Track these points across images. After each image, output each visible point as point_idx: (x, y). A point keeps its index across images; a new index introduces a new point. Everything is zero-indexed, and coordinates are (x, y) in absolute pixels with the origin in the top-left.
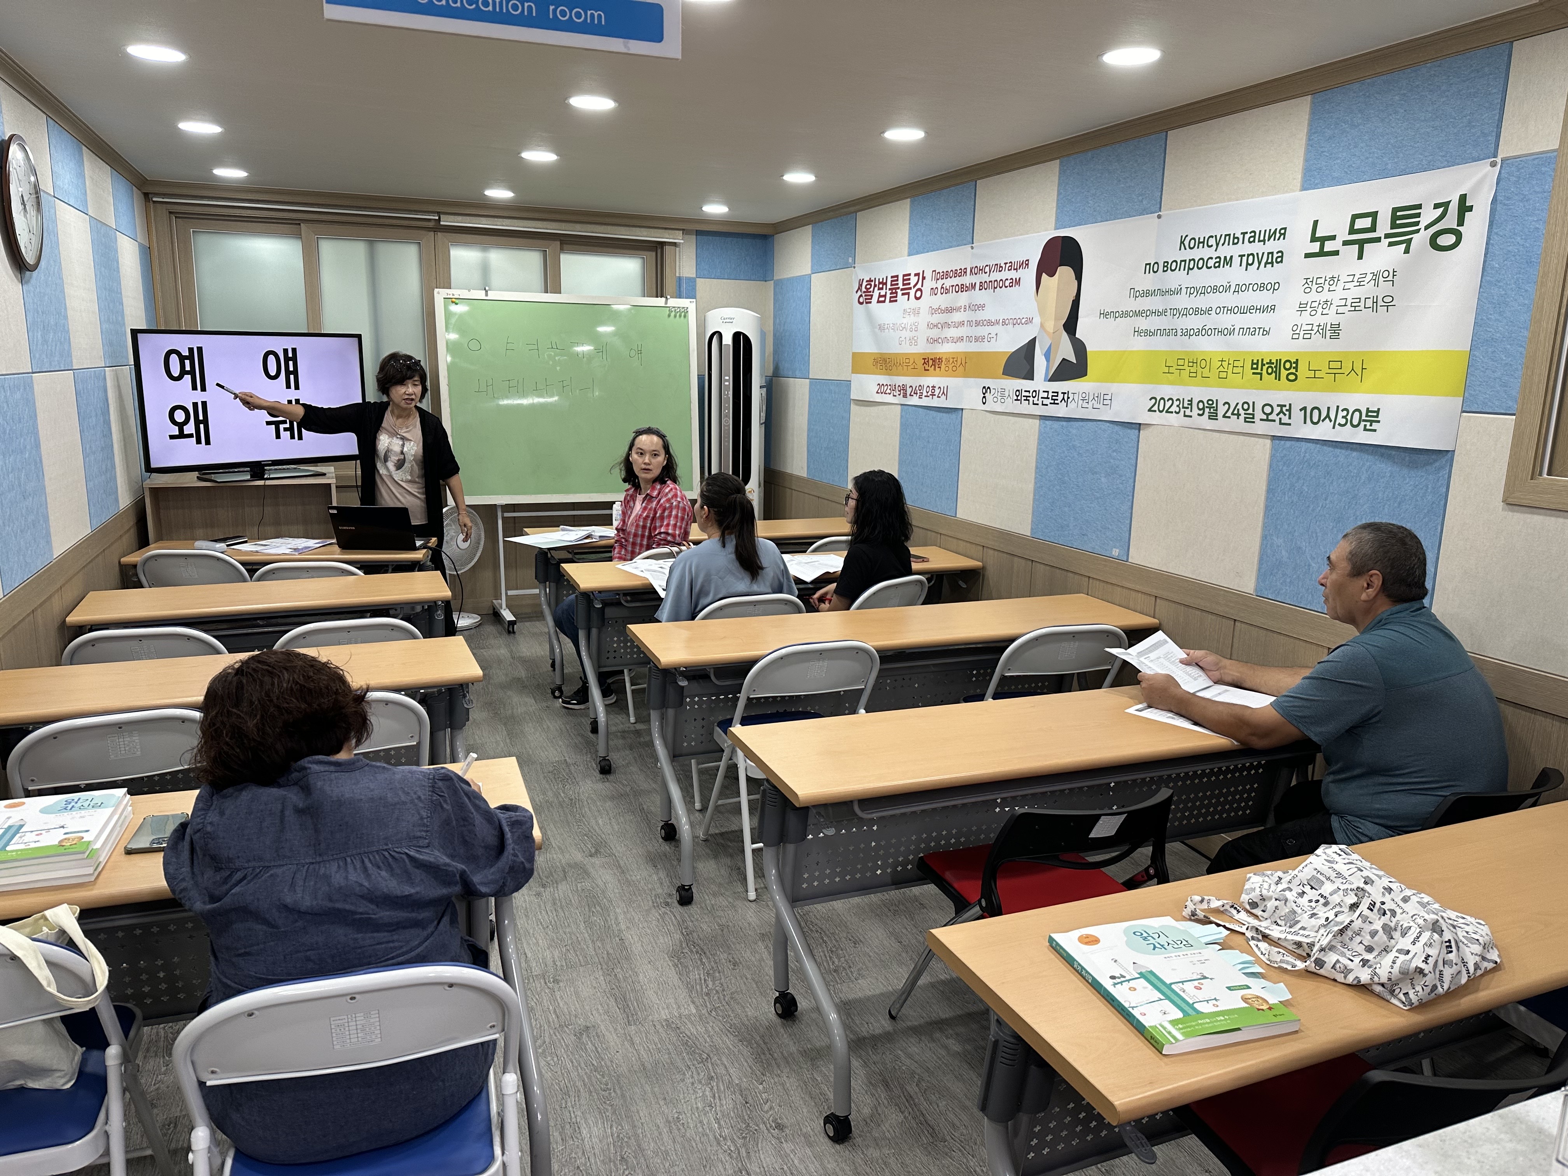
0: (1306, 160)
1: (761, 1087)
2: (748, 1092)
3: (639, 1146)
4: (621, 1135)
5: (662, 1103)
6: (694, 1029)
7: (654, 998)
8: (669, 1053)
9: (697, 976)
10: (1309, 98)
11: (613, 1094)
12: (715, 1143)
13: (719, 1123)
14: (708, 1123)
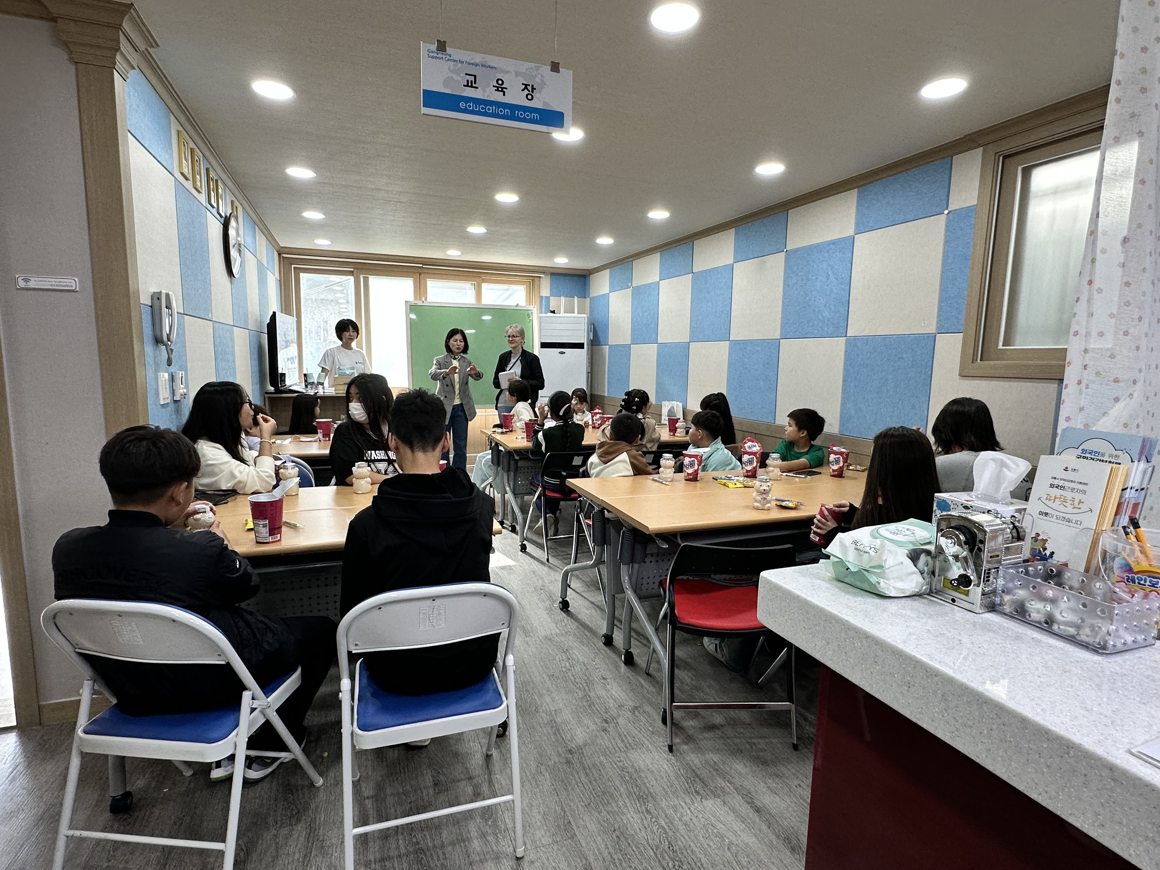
0: (856, 219)
10: (856, 190)
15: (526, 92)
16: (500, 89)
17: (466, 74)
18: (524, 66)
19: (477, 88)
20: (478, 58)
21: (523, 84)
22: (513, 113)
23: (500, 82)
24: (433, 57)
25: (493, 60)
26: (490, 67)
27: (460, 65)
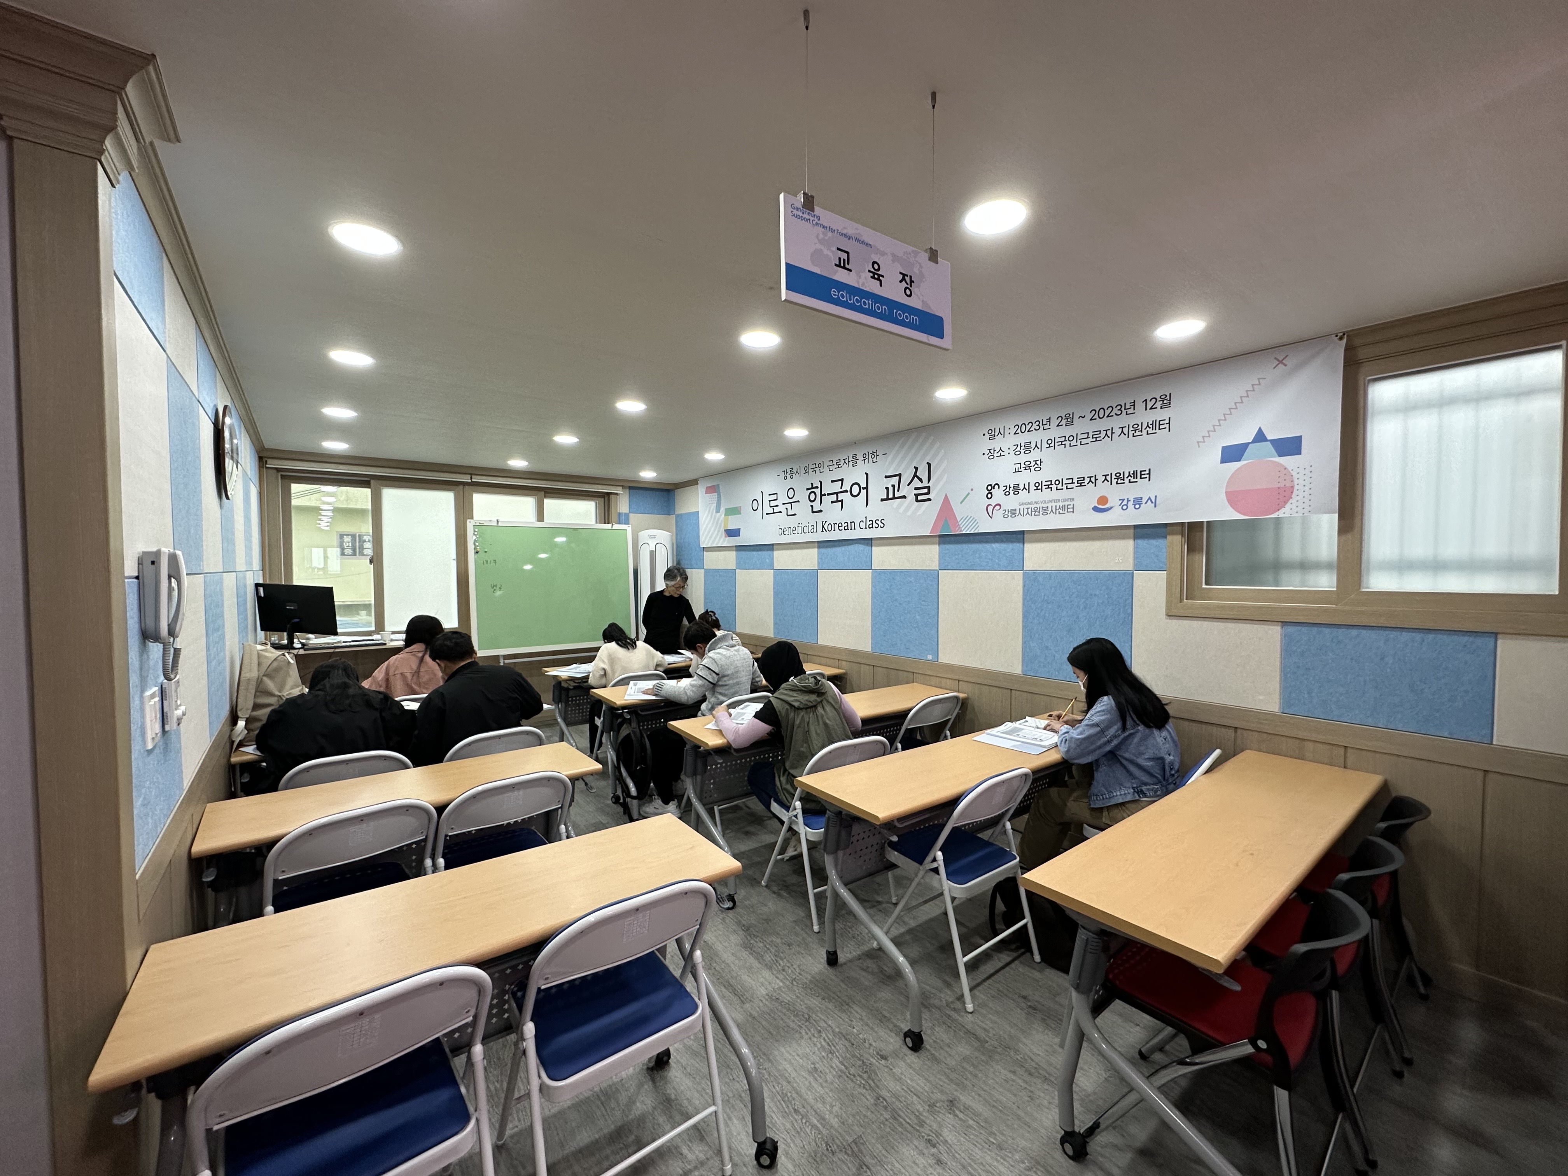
1: (855, 1030)
2: (849, 1037)
3: (801, 1096)
4: (785, 1092)
5: (797, 1058)
6: (787, 997)
7: (750, 980)
8: (782, 1019)
9: (769, 959)
11: (761, 1060)
12: (850, 1082)
13: (845, 1066)
14: (837, 1067)
15: (904, 285)
16: (876, 276)
17: (838, 249)
18: (901, 248)
19: (850, 270)
20: (852, 228)
21: (901, 273)
22: (891, 312)
23: (876, 266)
24: (798, 217)
25: (868, 235)
26: (863, 243)
27: (830, 234)
